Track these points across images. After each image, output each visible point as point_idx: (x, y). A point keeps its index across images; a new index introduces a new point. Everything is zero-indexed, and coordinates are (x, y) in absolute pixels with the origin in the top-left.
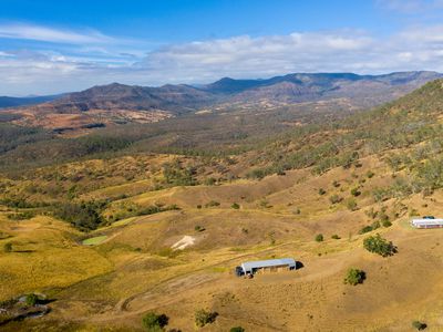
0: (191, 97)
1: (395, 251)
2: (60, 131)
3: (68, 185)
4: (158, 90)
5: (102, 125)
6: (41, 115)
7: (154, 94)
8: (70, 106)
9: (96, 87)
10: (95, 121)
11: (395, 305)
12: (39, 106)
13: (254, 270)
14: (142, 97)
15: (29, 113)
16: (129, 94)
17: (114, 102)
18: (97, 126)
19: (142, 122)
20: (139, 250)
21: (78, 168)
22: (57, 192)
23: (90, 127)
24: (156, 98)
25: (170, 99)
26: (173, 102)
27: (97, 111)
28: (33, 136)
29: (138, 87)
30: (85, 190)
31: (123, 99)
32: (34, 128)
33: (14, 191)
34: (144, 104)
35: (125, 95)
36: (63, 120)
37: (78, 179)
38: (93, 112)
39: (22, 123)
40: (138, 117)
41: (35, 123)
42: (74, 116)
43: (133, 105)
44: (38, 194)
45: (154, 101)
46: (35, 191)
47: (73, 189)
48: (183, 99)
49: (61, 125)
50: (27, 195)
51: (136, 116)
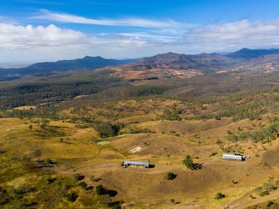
0: (217, 61)
1: (200, 168)
2: (132, 81)
3: (116, 113)
4: (196, 56)
5: (156, 78)
6: (124, 71)
7: (193, 59)
8: (142, 66)
9: (159, 55)
10: (153, 75)
11: (180, 192)
12: (125, 66)
13: (129, 165)
14: (185, 61)
15: (119, 70)
16: (177, 59)
17: (166, 64)
18: (153, 78)
19: (181, 77)
20: (116, 150)
21: (123, 104)
22: (110, 116)
23: (149, 79)
24: (193, 62)
25: (203, 63)
26: (204, 65)
27: (156, 69)
28: (117, 83)
29: (183, 55)
30: (123, 117)
31: (172, 63)
32: (119, 78)
33: (91, 113)
34: (185, 65)
35: (174, 60)
36: (135, 75)
37: (121, 110)
38: (154, 70)
39: (114, 75)
40: (179, 74)
41: (121, 76)
42: (141, 72)
43: (178, 66)
44: (102, 116)
45: (192, 64)
46: (100, 115)
47: (117, 115)
48: (212, 63)
49: (133, 78)
50: (97, 116)
51: (178, 73)
